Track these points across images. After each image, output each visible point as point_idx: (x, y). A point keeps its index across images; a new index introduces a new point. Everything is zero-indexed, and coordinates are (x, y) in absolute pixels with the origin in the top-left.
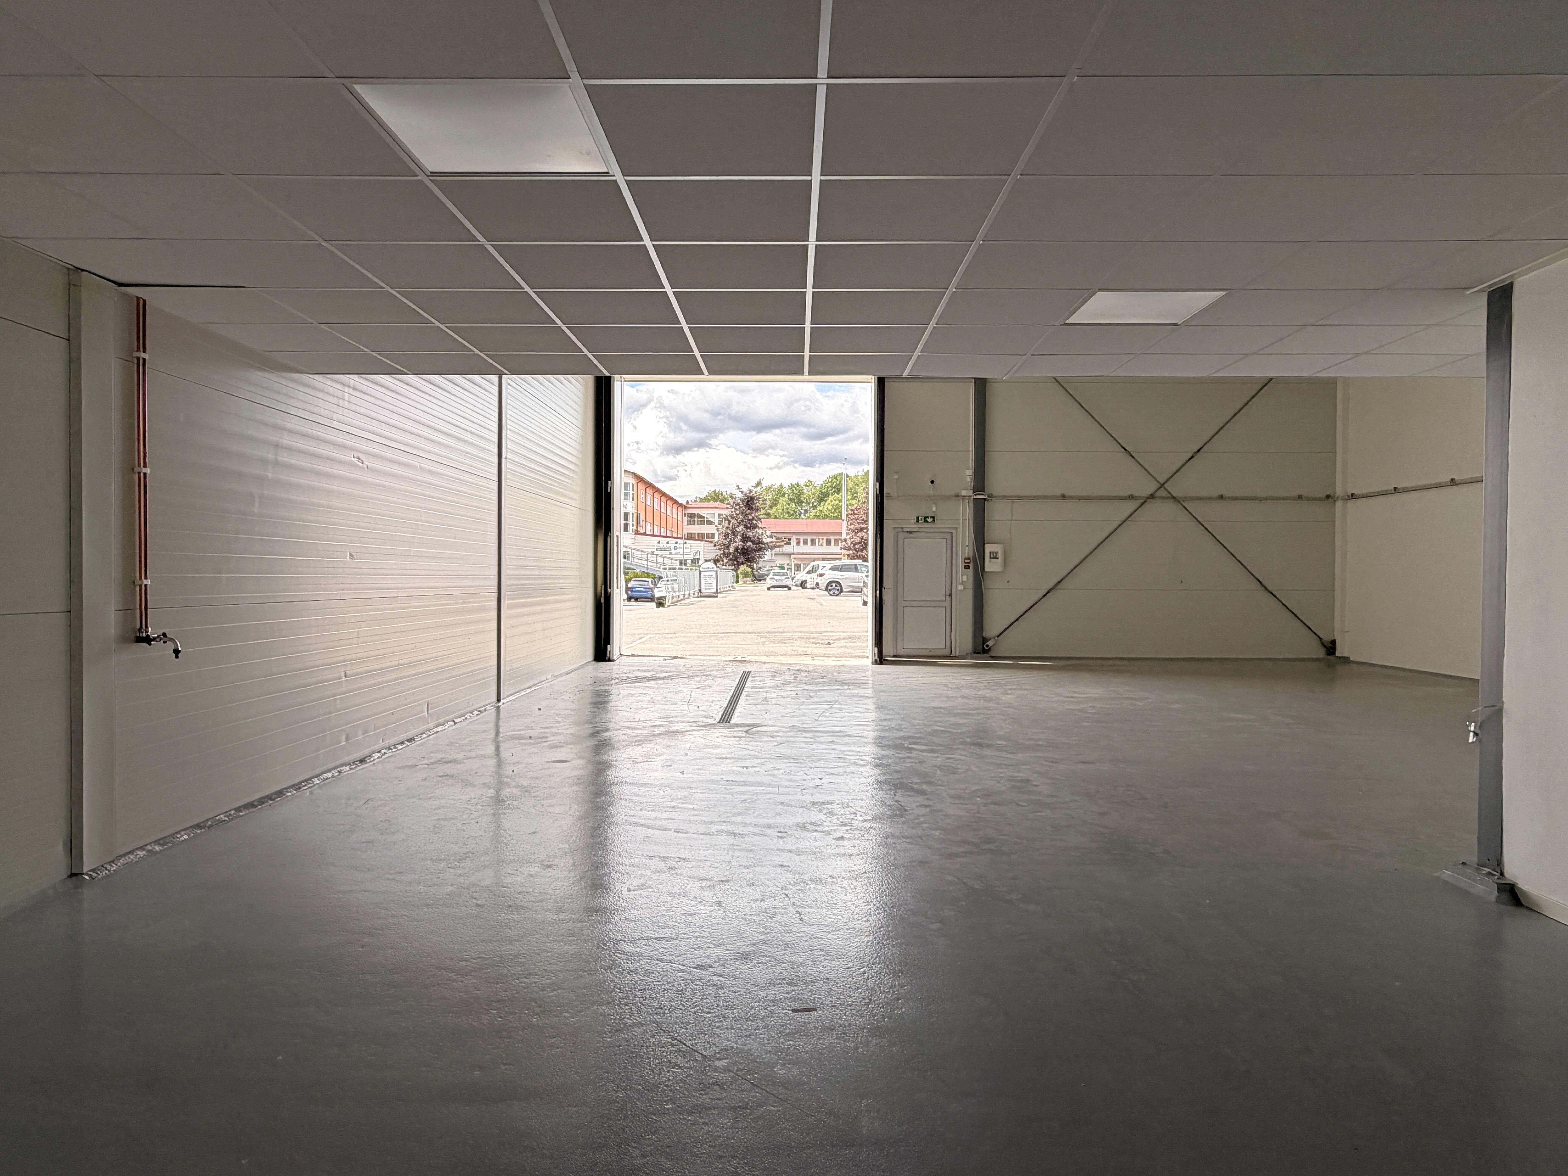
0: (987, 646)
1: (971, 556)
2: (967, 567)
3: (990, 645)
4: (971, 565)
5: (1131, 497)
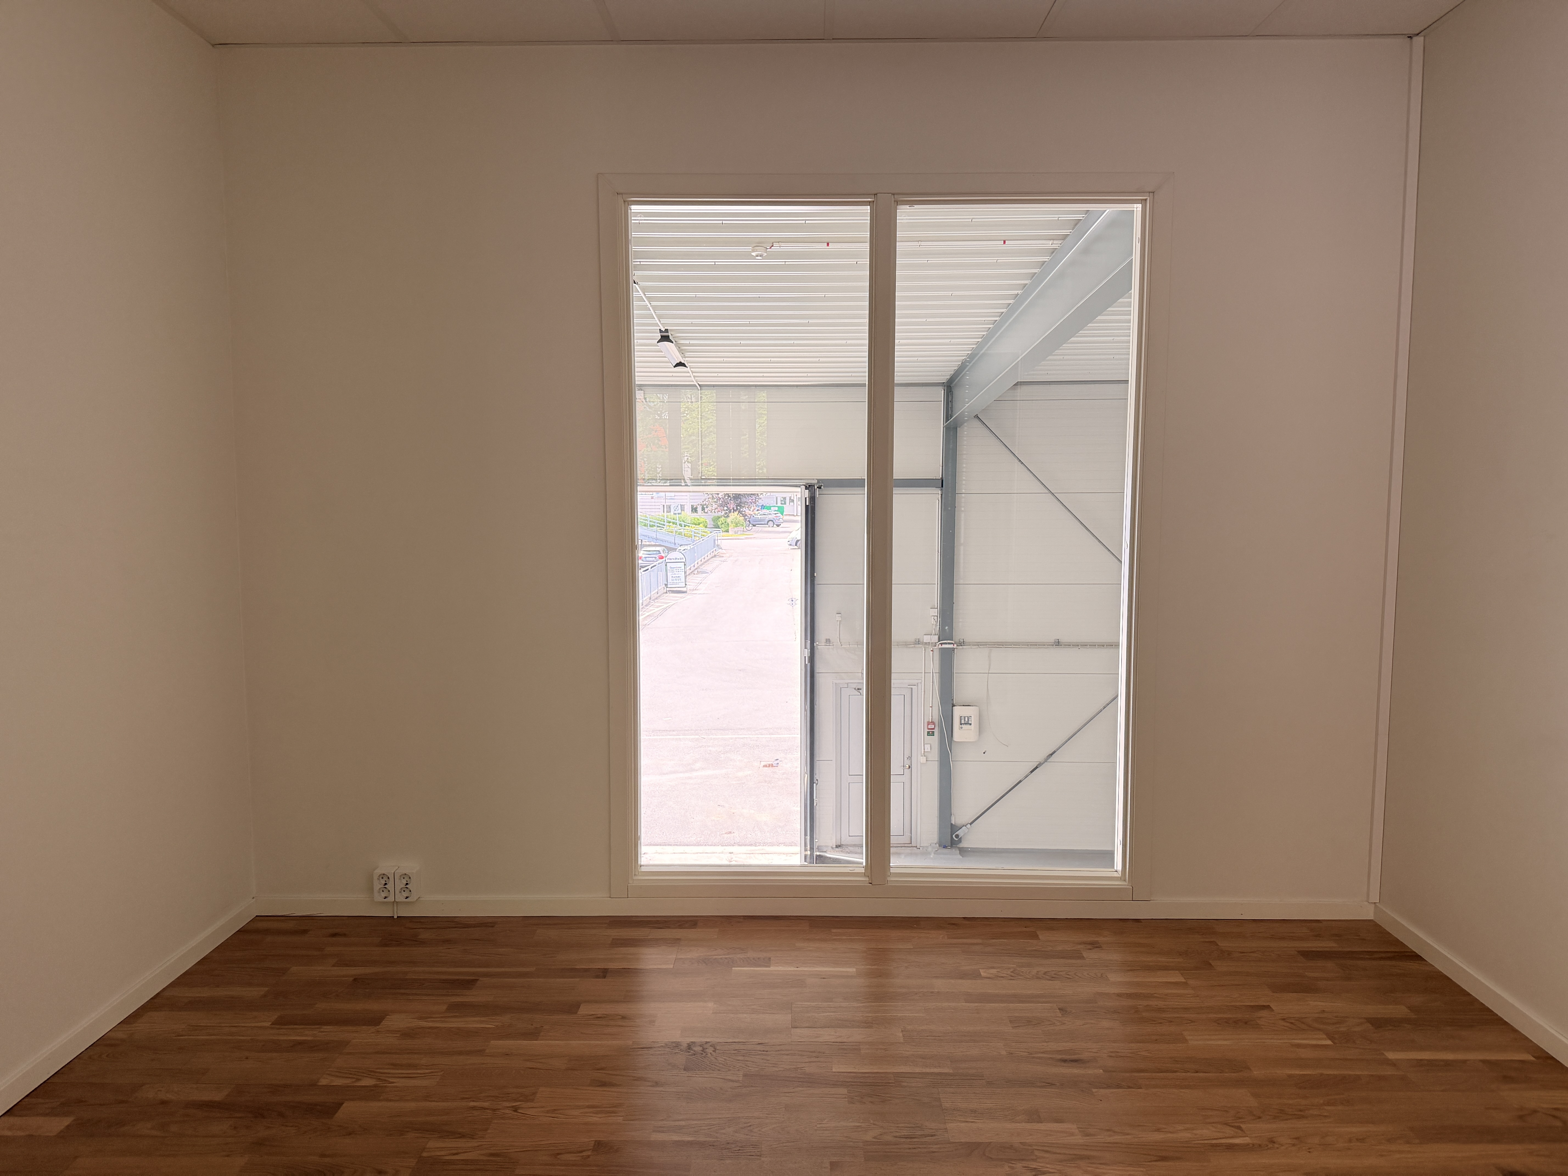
0: (957, 836)
1: (936, 721)
2: (931, 733)
3: (961, 835)
4: (936, 731)
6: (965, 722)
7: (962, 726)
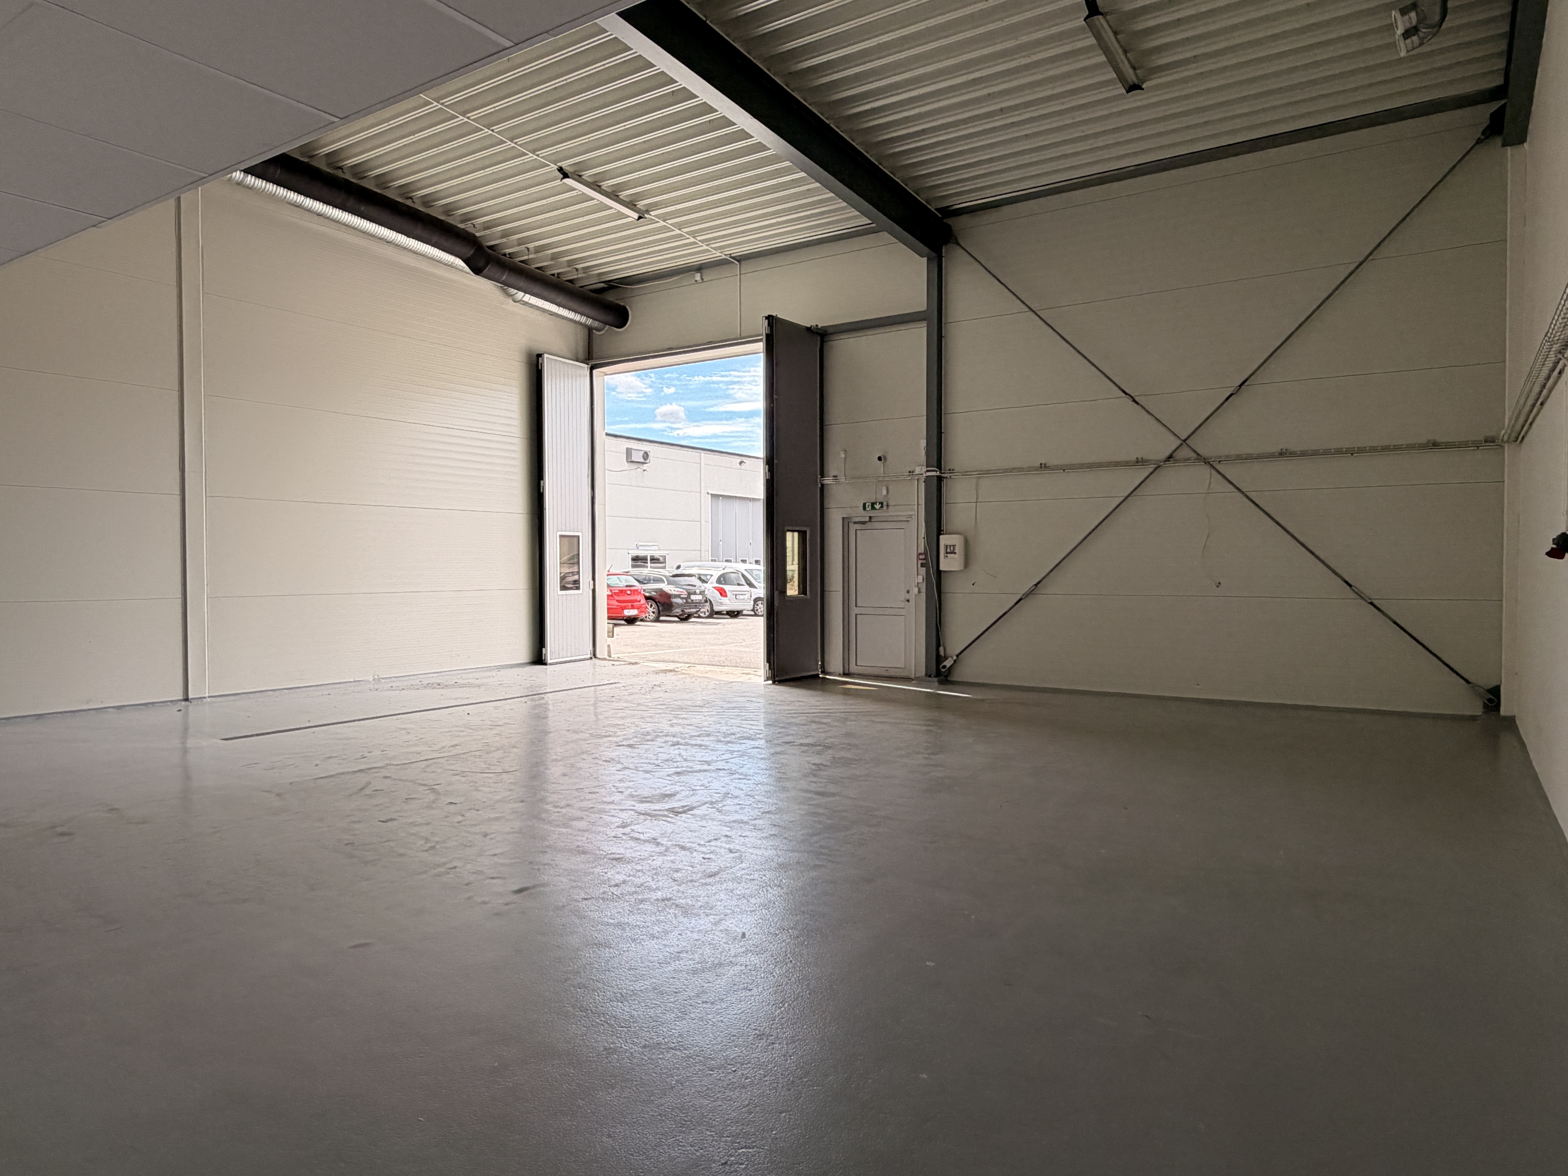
0: (944, 667)
1: (924, 550)
3: (950, 666)
4: (924, 563)
5: (1140, 462)
6: (950, 550)
7: (948, 555)
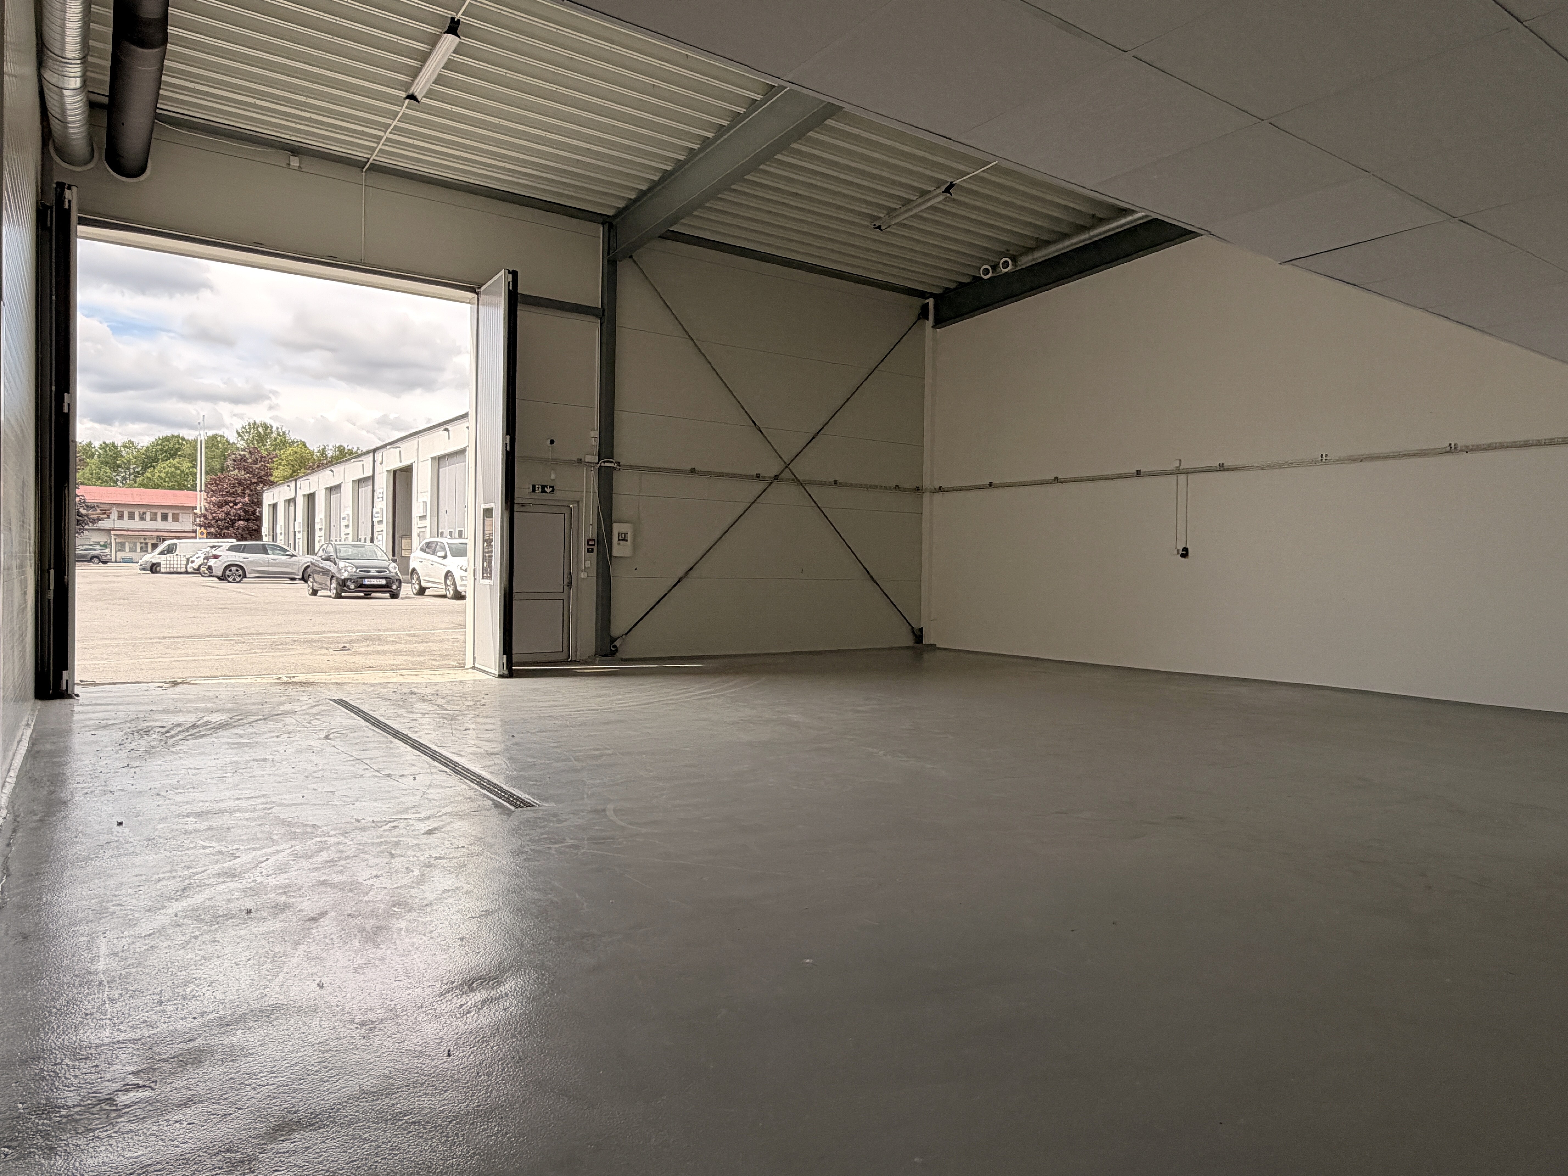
0: (615, 646)
1: (596, 537)
2: (590, 550)
3: (618, 645)
4: (595, 548)
5: (759, 477)
6: (623, 538)
7: (621, 542)
